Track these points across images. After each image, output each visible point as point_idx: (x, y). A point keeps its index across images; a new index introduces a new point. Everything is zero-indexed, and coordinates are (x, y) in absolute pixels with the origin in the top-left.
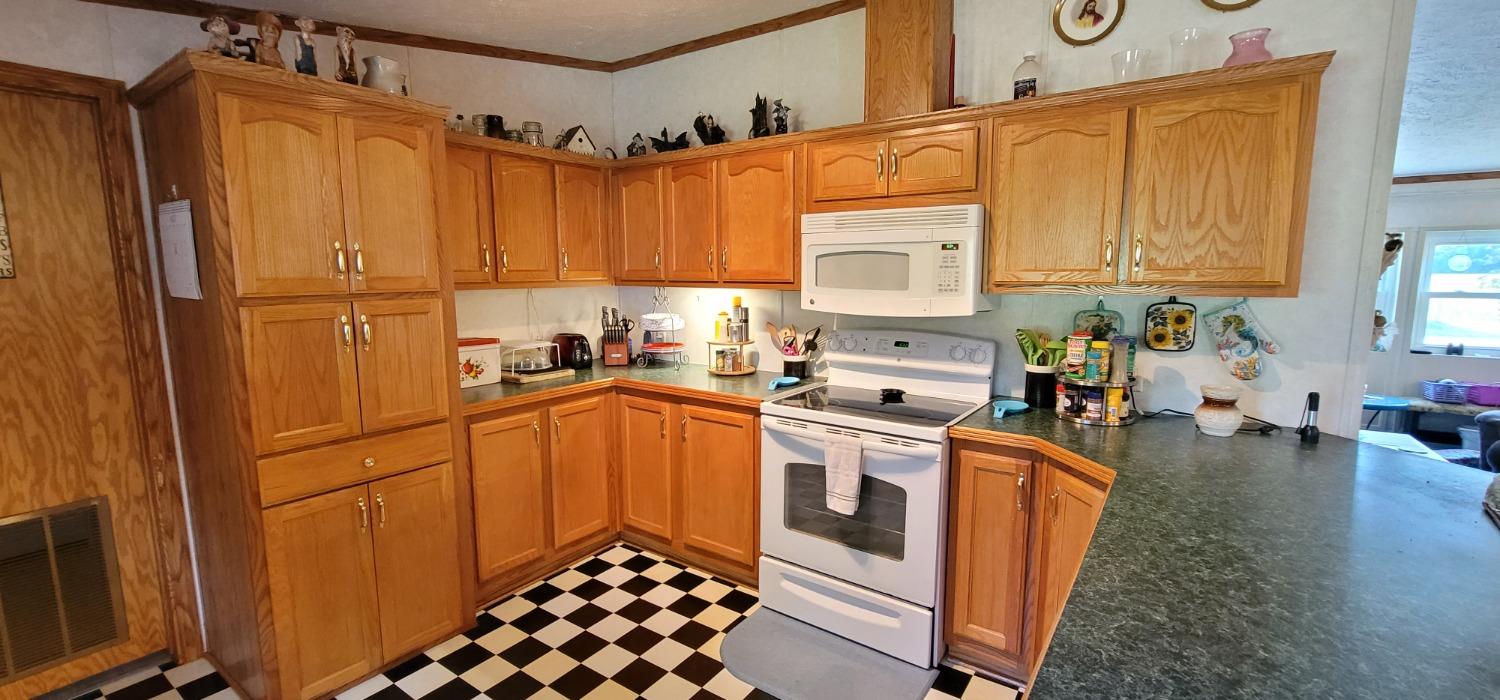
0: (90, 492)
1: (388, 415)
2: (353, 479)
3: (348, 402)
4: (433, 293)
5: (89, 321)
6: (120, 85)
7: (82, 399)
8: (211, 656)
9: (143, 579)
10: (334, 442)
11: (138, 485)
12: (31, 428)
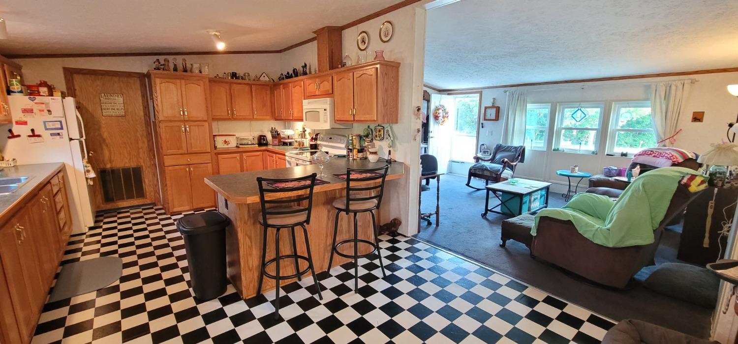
0: (139, 164)
1: (194, 150)
2: (185, 163)
3: (184, 145)
4: (206, 121)
5: (138, 126)
6: (144, 73)
7: (138, 143)
8: (163, 205)
9: (150, 186)
10: (181, 154)
11: (149, 164)
12: (129, 149)
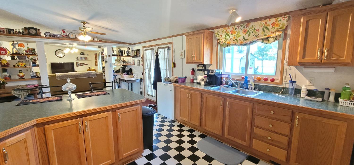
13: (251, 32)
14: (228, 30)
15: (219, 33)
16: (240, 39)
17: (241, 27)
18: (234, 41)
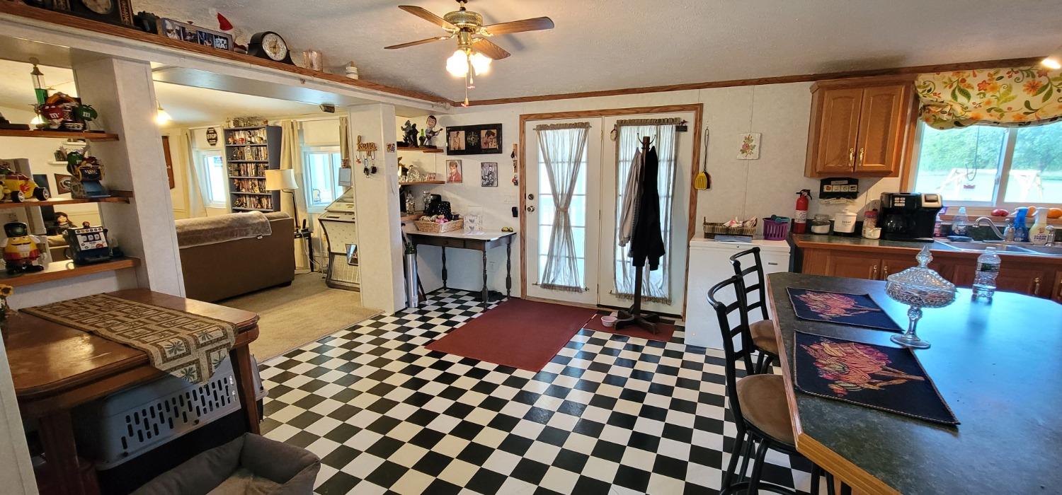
13: (1055, 89)
14: (970, 80)
15: (932, 86)
16: (1010, 109)
17: (1020, 75)
18: (989, 110)
